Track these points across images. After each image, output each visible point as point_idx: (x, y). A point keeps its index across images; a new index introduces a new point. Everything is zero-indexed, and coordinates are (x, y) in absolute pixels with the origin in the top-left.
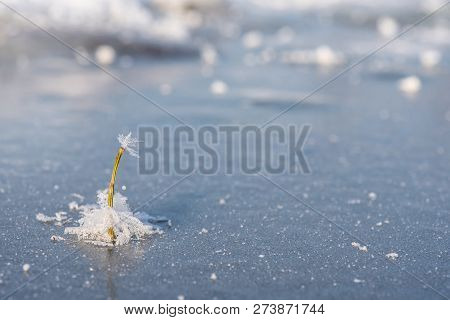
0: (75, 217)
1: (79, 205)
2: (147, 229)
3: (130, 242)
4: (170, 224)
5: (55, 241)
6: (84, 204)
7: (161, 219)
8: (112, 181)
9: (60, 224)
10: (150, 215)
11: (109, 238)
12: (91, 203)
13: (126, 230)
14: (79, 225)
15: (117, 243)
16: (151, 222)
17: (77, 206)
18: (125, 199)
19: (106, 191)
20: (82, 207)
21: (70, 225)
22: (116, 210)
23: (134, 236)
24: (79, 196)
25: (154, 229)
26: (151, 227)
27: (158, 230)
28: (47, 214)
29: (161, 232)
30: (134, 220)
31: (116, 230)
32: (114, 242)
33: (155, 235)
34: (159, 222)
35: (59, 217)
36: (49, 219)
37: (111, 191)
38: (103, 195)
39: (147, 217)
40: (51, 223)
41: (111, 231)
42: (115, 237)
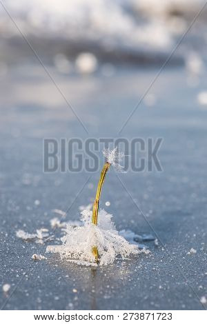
0: (56, 235)
1: (61, 222)
2: (132, 248)
3: (115, 262)
4: (157, 243)
5: (36, 260)
6: (66, 220)
7: (147, 237)
8: (97, 198)
9: (41, 242)
10: (136, 233)
11: (93, 257)
12: (73, 220)
13: (110, 249)
14: (61, 243)
15: (101, 264)
16: (136, 240)
17: (58, 223)
18: (110, 216)
19: (89, 207)
20: (64, 224)
21: (52, 243)
22: (101, 227)
23: (119, 256)
24: (60, 212)
25: (140, 249)
26: (137, 246)
27: (144, 250)
28: (27, 231)
29: (147, 252)
30: (120, 239)
31: (100, 250)
32: (98, 262)
33: (142, 255)
34: (146, 241)
35: (40, 234)
36: (29, 236)
37: (95, 207)
38: (86, 212)
39: (132, 235)
40: (32, 241)
41: (95, 250)
42: (99, 257)
